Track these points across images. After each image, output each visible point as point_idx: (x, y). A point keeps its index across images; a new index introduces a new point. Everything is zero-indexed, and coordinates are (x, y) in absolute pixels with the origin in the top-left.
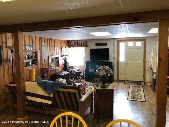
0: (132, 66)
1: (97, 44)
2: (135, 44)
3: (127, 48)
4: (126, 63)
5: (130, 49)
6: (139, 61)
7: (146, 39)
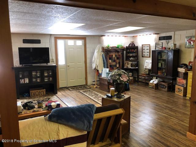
0: (73, 69)
1: (25, 41)
2: (75, 43)
3: (66, 47)
4: (67, 66)
5: (70, 49)
6: (81, 62)
7: (86, 38)
